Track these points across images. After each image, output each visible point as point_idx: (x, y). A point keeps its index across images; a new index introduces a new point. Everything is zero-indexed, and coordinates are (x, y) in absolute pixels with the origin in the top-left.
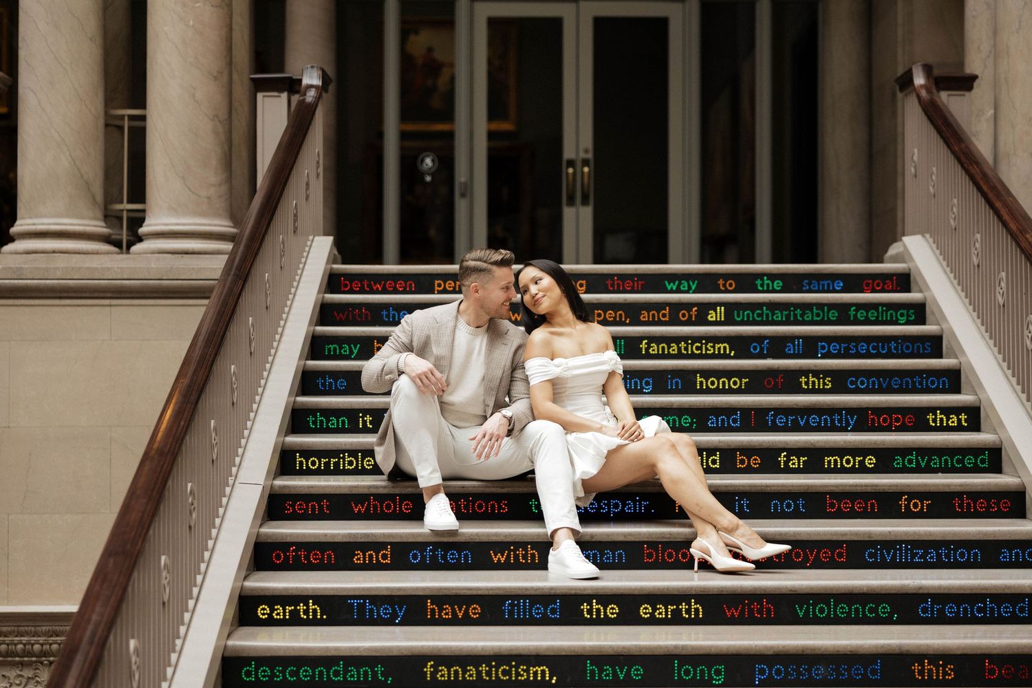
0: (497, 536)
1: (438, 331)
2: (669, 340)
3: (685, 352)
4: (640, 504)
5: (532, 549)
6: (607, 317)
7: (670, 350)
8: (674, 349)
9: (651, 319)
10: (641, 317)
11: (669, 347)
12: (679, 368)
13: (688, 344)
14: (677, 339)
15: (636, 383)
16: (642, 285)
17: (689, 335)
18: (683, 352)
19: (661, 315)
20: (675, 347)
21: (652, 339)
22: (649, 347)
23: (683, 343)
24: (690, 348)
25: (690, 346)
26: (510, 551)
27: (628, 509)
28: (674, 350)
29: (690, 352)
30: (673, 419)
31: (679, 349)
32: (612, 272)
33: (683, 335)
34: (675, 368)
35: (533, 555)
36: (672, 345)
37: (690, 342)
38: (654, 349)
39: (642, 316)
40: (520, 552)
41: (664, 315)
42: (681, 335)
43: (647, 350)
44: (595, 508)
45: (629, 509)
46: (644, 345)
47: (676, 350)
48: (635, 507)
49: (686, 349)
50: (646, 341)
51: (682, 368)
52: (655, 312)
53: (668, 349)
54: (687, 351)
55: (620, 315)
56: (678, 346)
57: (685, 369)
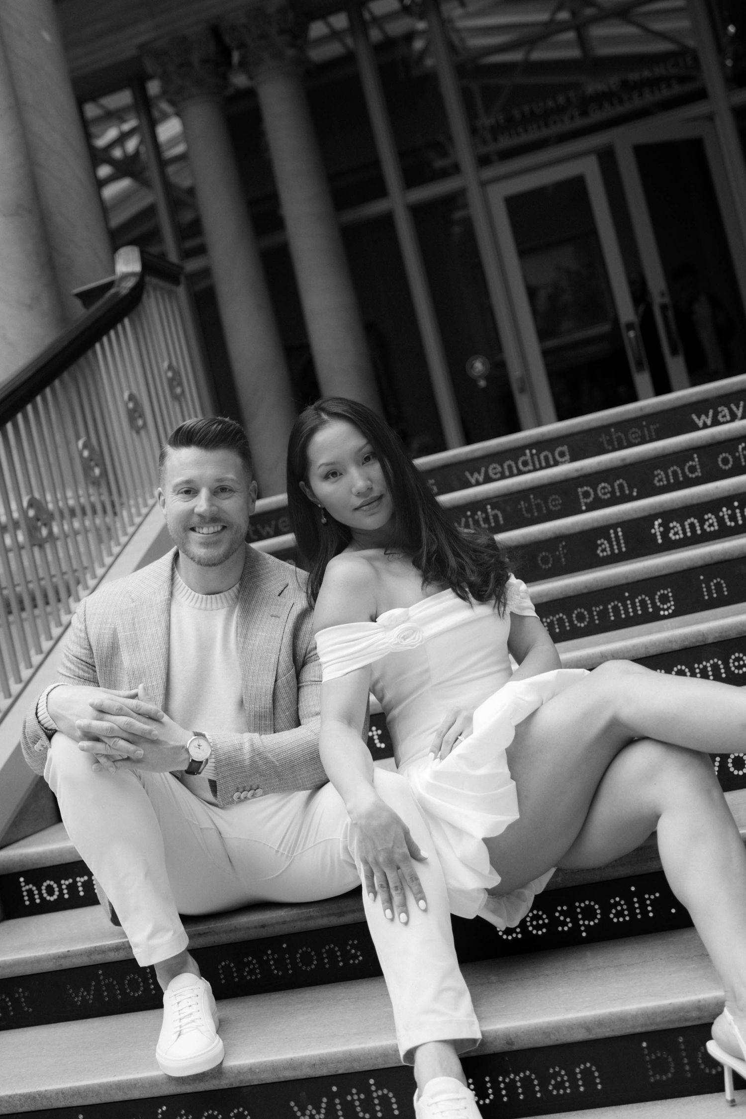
0: (294, 1069)
1: (133, 619)
2: (698, 509)
3: (733, 524)
4: (642, 902)
5: (379, 1087)
6: (600, 494)
7: (706, 527)
8: (711, 523)
9: (672, 481)
10: (656, 482)
11: (702, 522)
12: (716, 558)
13: (733, 509)
14: (713, 505)
15: (643, 602)
16: (656, 430)
17: (733, 493)
18: (729, 524)
19: (687, 470)
20: (713, 520)
21: (669, 515)
22: (667, 530)
23: (724, 509)
24: (739, 515)
25: (738, 511)
26: (331, 1096)
27: (617, 915)
28: (711, 525)
29: (740, 522)
30: (711, 666)
31: (721, 521)
32: (605, 423)
33: (722, 495)
34: (708, 560)
35: (384, 1100)
36: (706, 517)
37: (736, 504)
38: (677, 531)
39: (657, 479)
40: (355, 1096)
41: (693, 469)
42: (718, 496)
43: (665, 535)
44: (544, 925)
45: (619, 914)
46: (657, 528)
47: (715, 524)
48: (631, 909)
49: (733, 518)
50: (660, 521)
51: (722, 557)
52: (675, 467)
53: (702, 526)
54: (736, 521)
55: (621, 486)
56: (717, 517)
57: (727, 558)
